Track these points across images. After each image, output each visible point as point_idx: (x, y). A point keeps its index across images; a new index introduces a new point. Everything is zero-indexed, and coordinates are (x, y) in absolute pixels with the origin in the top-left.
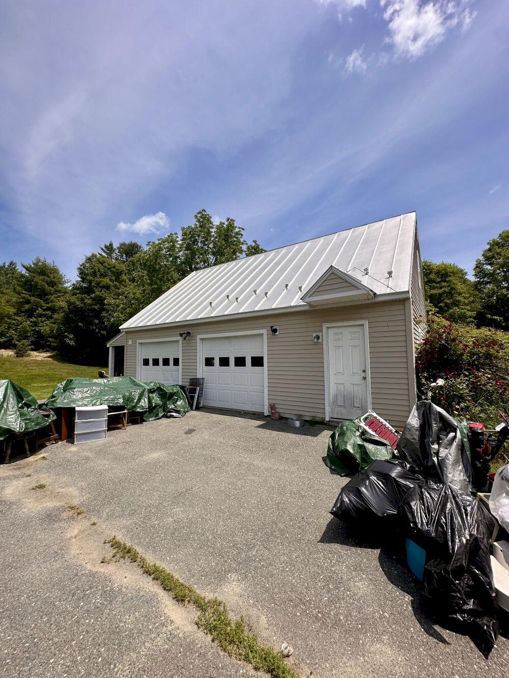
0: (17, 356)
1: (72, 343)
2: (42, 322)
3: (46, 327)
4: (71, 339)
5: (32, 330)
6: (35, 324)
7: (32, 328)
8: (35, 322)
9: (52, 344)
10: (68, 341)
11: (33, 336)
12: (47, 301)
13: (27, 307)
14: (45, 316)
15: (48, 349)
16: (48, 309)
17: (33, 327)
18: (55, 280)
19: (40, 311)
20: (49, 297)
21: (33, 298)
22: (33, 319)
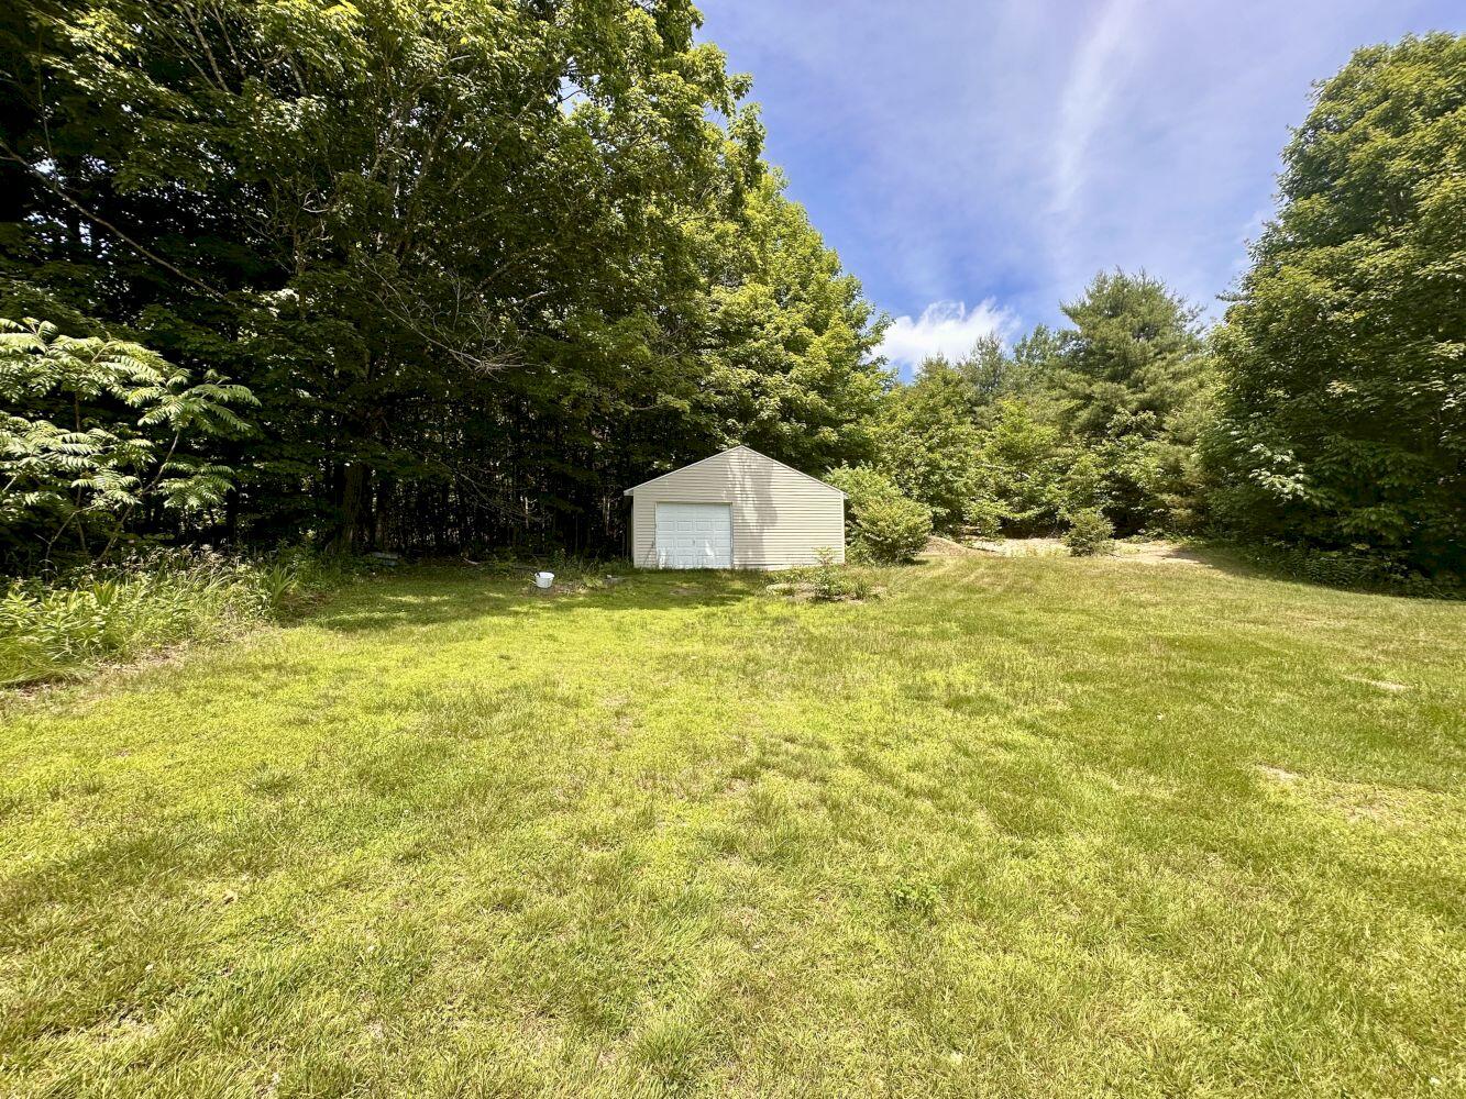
0: (1075, 553)
1: (1289, 486)
2: (1133, 448)
3: (1145, 463)
4: (1283, 469)
5: (1104, 477)
6: (1112, 457)
7: (1103, 471)
8: (1110, 454)
9: (1173, 511)
10: (1266, 478)
11: (1110, 494)
12: (1137, 385)
13: (1084, 415)
14: (1138, 428)
15: (1160, 530)
16: (1146, 406)
17: (1105, 467)
18: (1158, 316)
19: (1124, 416)
20: (1140, 372)
21: (1098, 388)
22: (1107, 445)
